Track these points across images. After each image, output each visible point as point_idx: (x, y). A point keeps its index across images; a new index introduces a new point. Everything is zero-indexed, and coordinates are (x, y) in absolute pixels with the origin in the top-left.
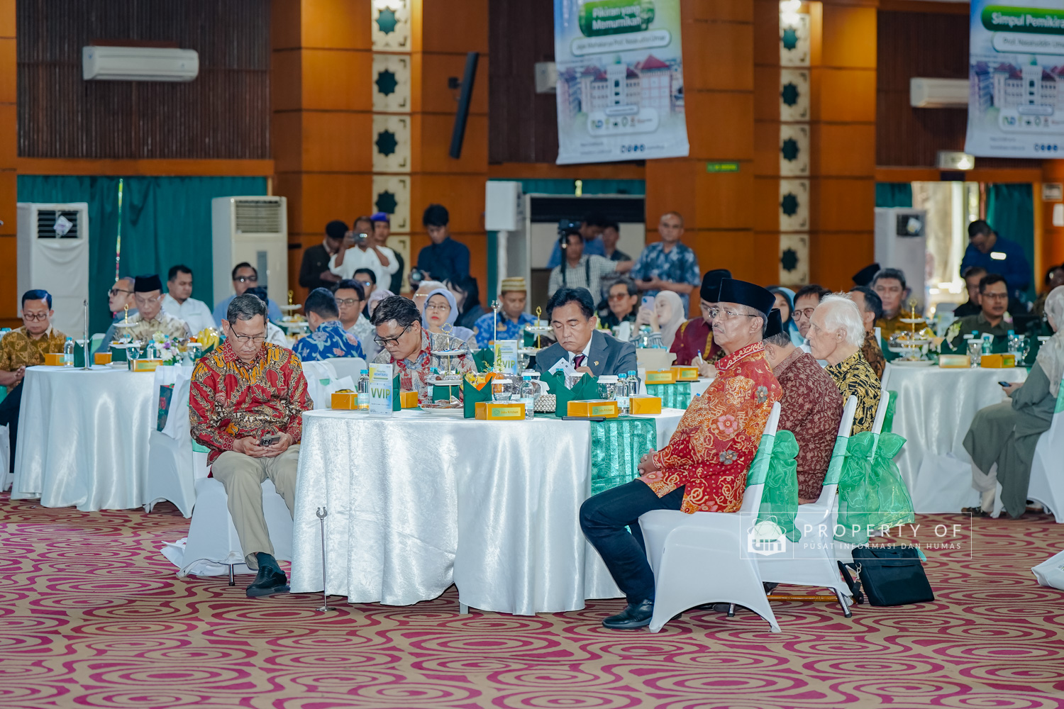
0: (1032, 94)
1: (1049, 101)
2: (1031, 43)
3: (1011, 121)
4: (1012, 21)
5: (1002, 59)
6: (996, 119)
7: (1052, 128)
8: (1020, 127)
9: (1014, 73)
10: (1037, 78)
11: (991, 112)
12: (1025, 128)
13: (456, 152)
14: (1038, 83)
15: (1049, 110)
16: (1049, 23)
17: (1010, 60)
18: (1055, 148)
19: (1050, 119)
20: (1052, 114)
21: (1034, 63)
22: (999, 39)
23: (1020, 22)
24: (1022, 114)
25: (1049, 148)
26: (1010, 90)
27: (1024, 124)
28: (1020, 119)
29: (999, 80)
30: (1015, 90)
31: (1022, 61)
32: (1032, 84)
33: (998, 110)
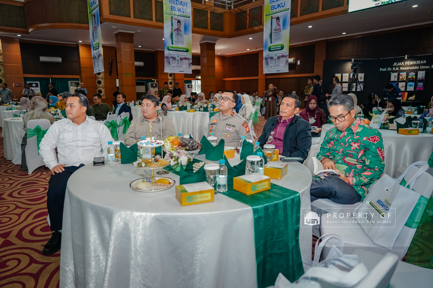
0: (178, 62)
1: (181, 63)
2: (178, 53)
3: (174, 67)
4: (173, 49)
5: (171, 56)
6: (171, 66)
7: (182, 68)
8: (176, 68)
9: (174, 58)
10: (179, 59)
11: (170, 65)
12: (177, 68)
13: (110, 75)
14: (179, 60)
15: (182, 65)
16: (181, 50)
17: (173, 56)
18: (183, 72)
19: (182, 67)
20: (182, 66)
21: (178, 57)
22: (171, 52)
23: (175, 49)
24: (176, 65)
25: (182, 71)
26: (173, 61)
27: (176, 67)
28: (176, 66)
29: (171, 60)
30: (175, 61)
31: (176, 56)
32: (178, 60)
33: (171, 65)
